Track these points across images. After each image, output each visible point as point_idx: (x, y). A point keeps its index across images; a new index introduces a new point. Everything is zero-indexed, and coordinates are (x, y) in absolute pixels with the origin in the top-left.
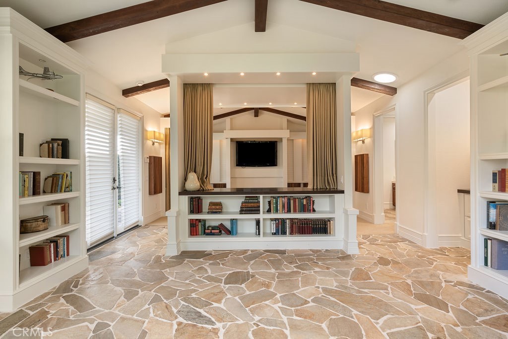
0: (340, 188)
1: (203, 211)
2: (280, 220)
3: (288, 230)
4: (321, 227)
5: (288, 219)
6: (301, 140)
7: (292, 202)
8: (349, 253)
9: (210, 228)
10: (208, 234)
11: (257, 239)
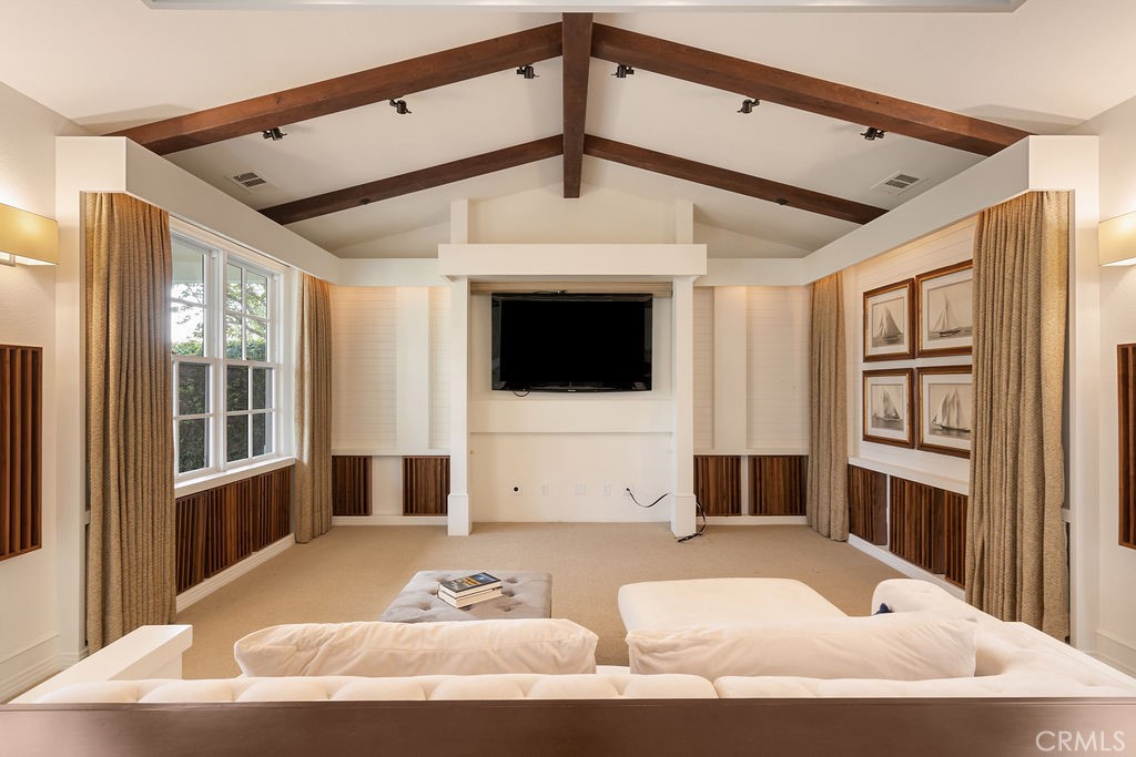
6: (741, 291)
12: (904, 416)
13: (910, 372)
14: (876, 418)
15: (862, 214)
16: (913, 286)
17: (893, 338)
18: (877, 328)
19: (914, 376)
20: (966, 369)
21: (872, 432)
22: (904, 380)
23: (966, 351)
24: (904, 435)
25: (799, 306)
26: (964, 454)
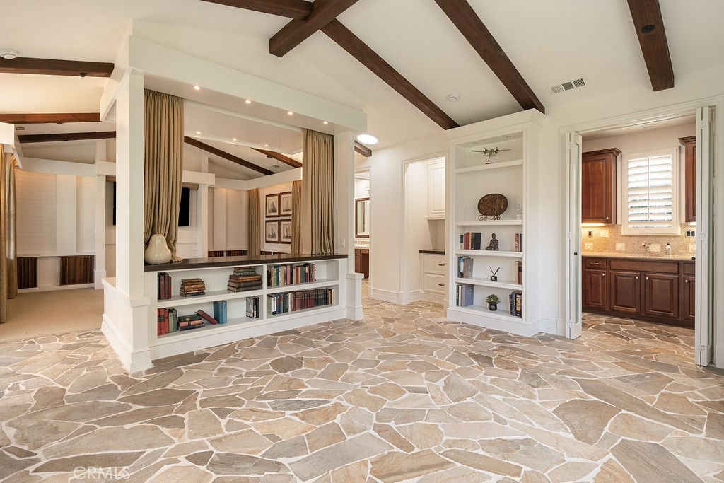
0: (337, 252)
1: (172, 295)
2: (282, 295)
3: (290, 306)
4: (322, 298)
5: (290, 292)
6: (224, 190)
7: (294, 271)
8: (356, 320)
9: (188, 319)
10: (184, 329)
11: (256, 322)
12: (277, 234)
13: (278, 220)
14: (269, 235)
15: (268, 172)
16: (279, 195)
17: (274, 211)
18: (269, 207)
19: (279, 222)
20: (290, 220)
21: (268, 240)
22: (277, 223)
23: (290, 215)
24: (277, 240)
25: (245, 197)
26: (289, 243)
